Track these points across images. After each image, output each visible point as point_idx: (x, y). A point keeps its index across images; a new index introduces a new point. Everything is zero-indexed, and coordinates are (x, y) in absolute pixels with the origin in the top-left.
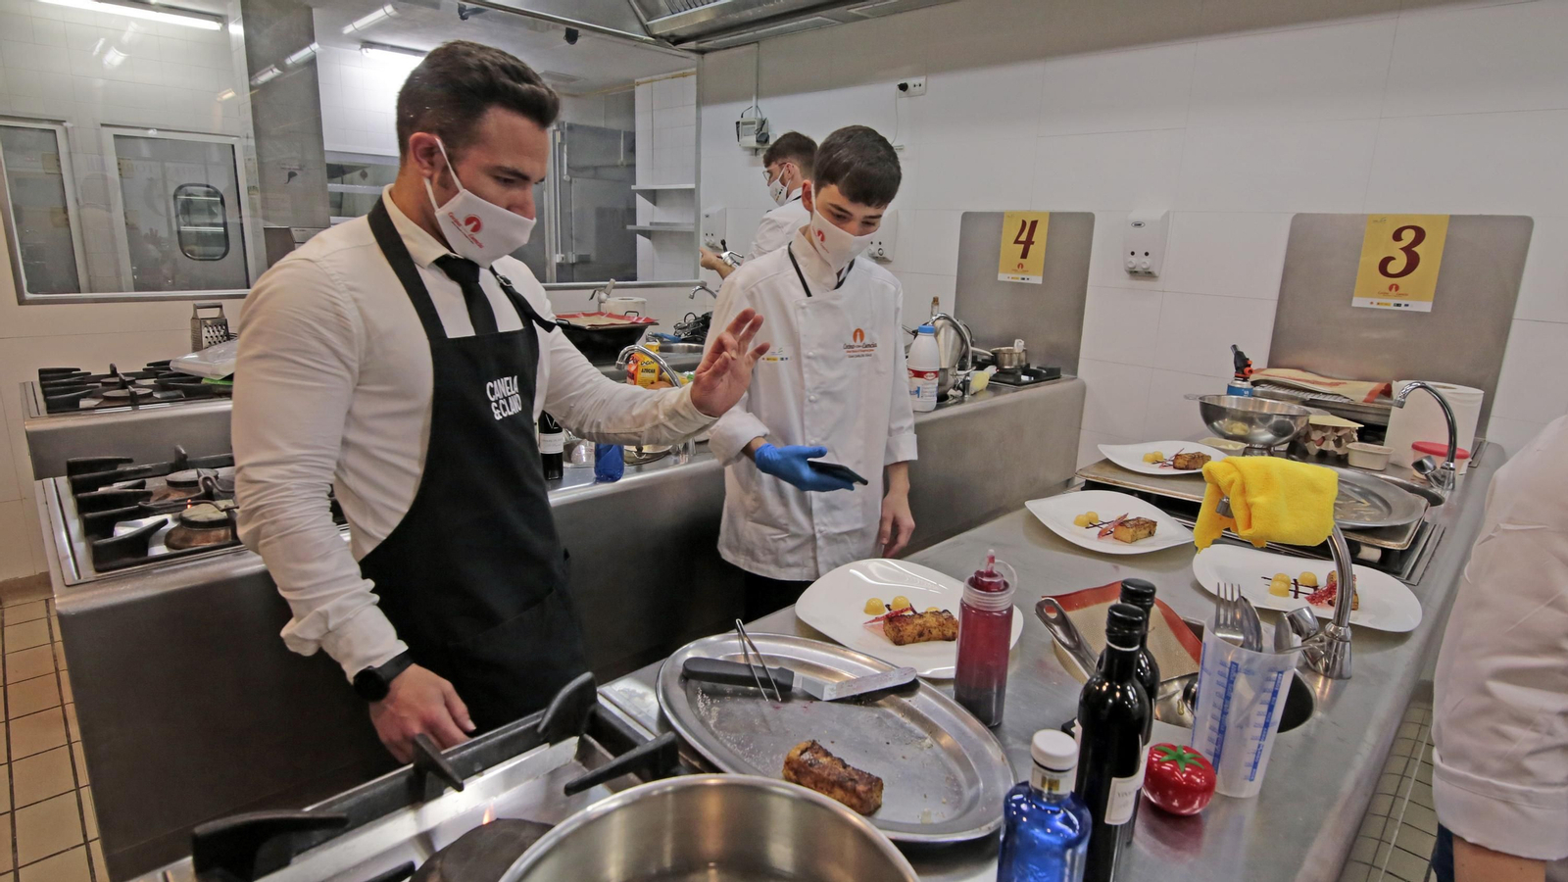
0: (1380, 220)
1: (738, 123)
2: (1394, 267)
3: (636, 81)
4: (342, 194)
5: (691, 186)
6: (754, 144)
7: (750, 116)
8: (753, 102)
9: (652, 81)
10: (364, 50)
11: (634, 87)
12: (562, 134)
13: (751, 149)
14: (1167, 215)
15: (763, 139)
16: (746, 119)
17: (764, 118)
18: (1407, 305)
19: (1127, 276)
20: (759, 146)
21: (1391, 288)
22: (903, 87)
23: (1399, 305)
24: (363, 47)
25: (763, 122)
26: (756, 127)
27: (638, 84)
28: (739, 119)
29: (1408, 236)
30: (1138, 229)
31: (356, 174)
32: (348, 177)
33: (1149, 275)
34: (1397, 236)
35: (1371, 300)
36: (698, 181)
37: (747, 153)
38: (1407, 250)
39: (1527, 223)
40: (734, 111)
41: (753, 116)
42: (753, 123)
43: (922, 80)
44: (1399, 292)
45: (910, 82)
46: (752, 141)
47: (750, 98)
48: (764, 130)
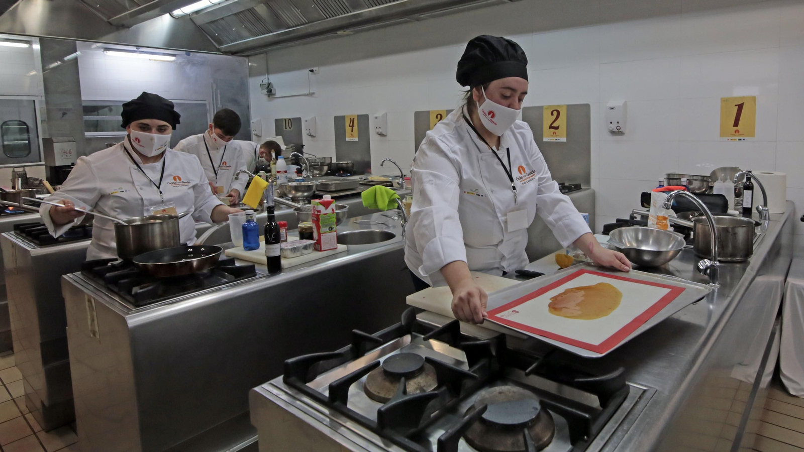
1: (261, 85)
4: (98, 121)
6: (266, 93)
8: (266, 76)
10: (105, 52)
16: (264, 82)
17: (270, 82)
19: (377, 135)
20: (269, 93)
22: (312, 71)
24: (104, 51)
25: (270, 84)
26: (266, 86)
28: (261, 83)
30: (377, 119)
31: (107, 109)
32: (100, 111)
33: (384, 135)
34: (437, 117)
37: (266, 96)
40: (260, 80)
41: (266, 81)
42: (265, 85)
43: (317, 68)
45: (314, 69)
46: (265, 91)
47: (264, 75)
48: (270, 87)
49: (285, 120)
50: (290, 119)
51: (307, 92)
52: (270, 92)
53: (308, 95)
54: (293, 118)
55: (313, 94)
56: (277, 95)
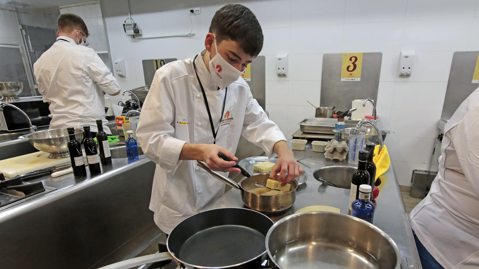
0: (346, 55)
1: (124, 25)
2: (351, 69)
3: (60, 7)
5: (106, 52)
7: (129, 22)
8: (129, 17)
9: (68, 7)
11: (59, 10)
12: (26, 31)
13: (131, 35)
14: (287, 56)
15: (137, 31)
16: (127, 23)
17: (135, 23)
18: (354, 80)
19: (277, 76)
20: (135, 34)
21: (350, 75)
22: (192, 11)
23: (352, 80)
25: (135, 25)
26: (133, 26)
27: (61, 9)
28: (124, 23)
29: (353, 59)
30: (280, 61)
33: (284, 75)
34: (351, 60)
35: (345, 79)
36: (109, 49)
37: (130, 37)
38: (353, 63)
39: (380, 54)
40: (121, 20)
41: (130, 21)
42: (131, 25)
43: (199, 9)
44: (352, 76)
45: (195, 9)
46: (132, 32)
47: (127, 15)
48: (136, 28)
49: (156, 61)
50: (162, 60)
51: (187, 33)
52: (137, 32)
53: (187, 36)
54: (166, 59)
55: (194, 35)
56: (144, 36)
